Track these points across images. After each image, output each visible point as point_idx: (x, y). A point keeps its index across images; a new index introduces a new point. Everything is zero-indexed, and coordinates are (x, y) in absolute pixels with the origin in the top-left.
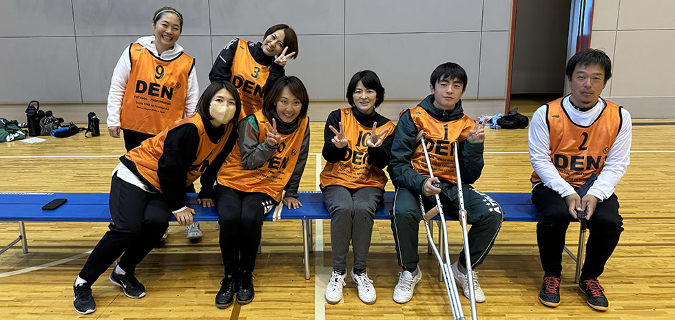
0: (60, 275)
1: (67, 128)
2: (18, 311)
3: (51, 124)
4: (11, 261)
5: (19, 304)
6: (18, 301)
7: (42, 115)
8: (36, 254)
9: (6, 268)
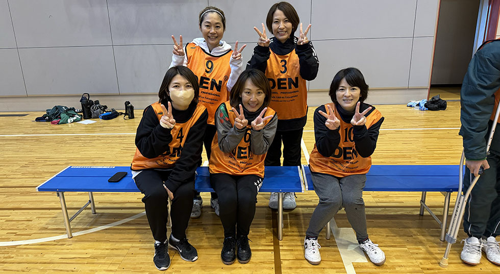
0: (124, 233)
1: (110, 113)
2: (96, 268)
3: (99, 110)
4: (83, 221)
5: (95, 261)
6: (94, 258)
7: (91, 103)
8: (102, 214)
9: (80, 227)
